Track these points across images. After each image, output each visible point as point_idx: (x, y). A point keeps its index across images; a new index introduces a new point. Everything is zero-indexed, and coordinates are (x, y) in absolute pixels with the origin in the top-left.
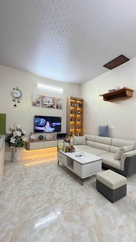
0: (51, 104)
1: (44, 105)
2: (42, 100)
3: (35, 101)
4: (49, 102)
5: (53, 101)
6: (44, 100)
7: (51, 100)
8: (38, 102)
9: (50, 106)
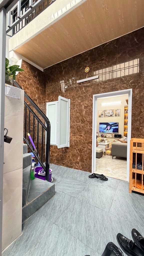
0: (111, 114)
1: (106, 116)
2: (105, 113)
3: (100, 114)
4: (109, 113)
5: (113, 112)
6: (106, 113)
7: (111, 111)
8: (102, 115)
9: (110, 116)
